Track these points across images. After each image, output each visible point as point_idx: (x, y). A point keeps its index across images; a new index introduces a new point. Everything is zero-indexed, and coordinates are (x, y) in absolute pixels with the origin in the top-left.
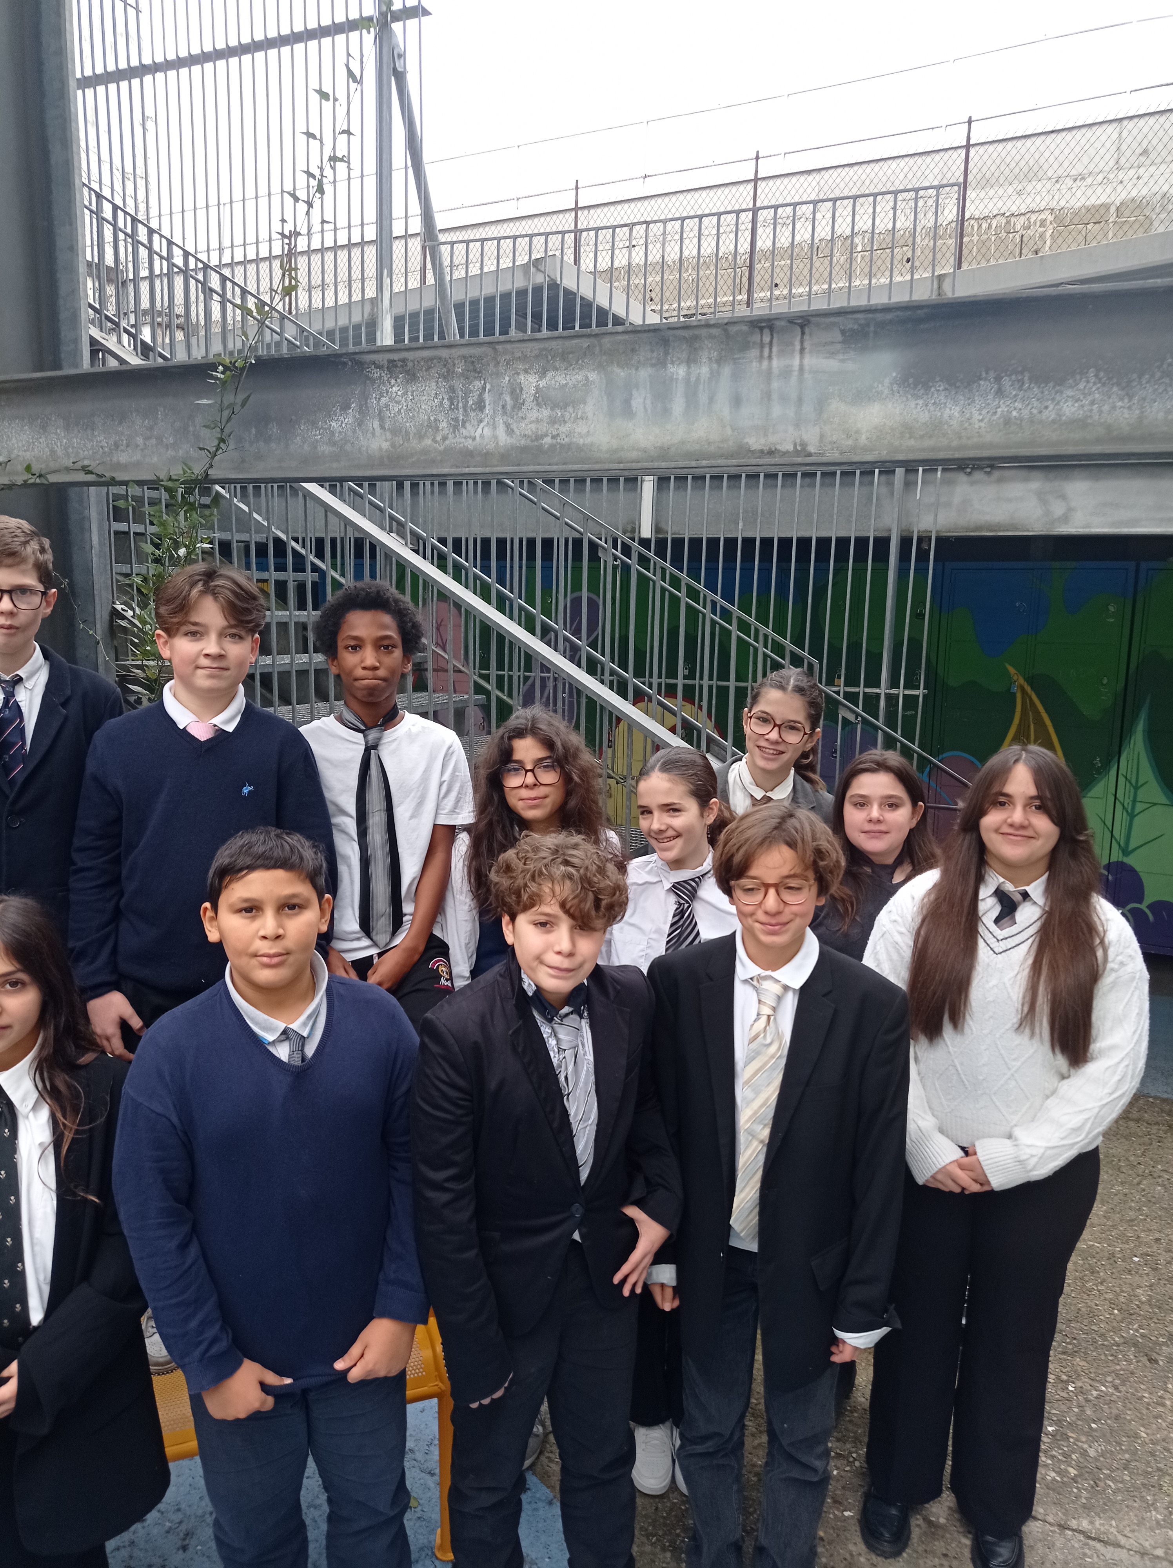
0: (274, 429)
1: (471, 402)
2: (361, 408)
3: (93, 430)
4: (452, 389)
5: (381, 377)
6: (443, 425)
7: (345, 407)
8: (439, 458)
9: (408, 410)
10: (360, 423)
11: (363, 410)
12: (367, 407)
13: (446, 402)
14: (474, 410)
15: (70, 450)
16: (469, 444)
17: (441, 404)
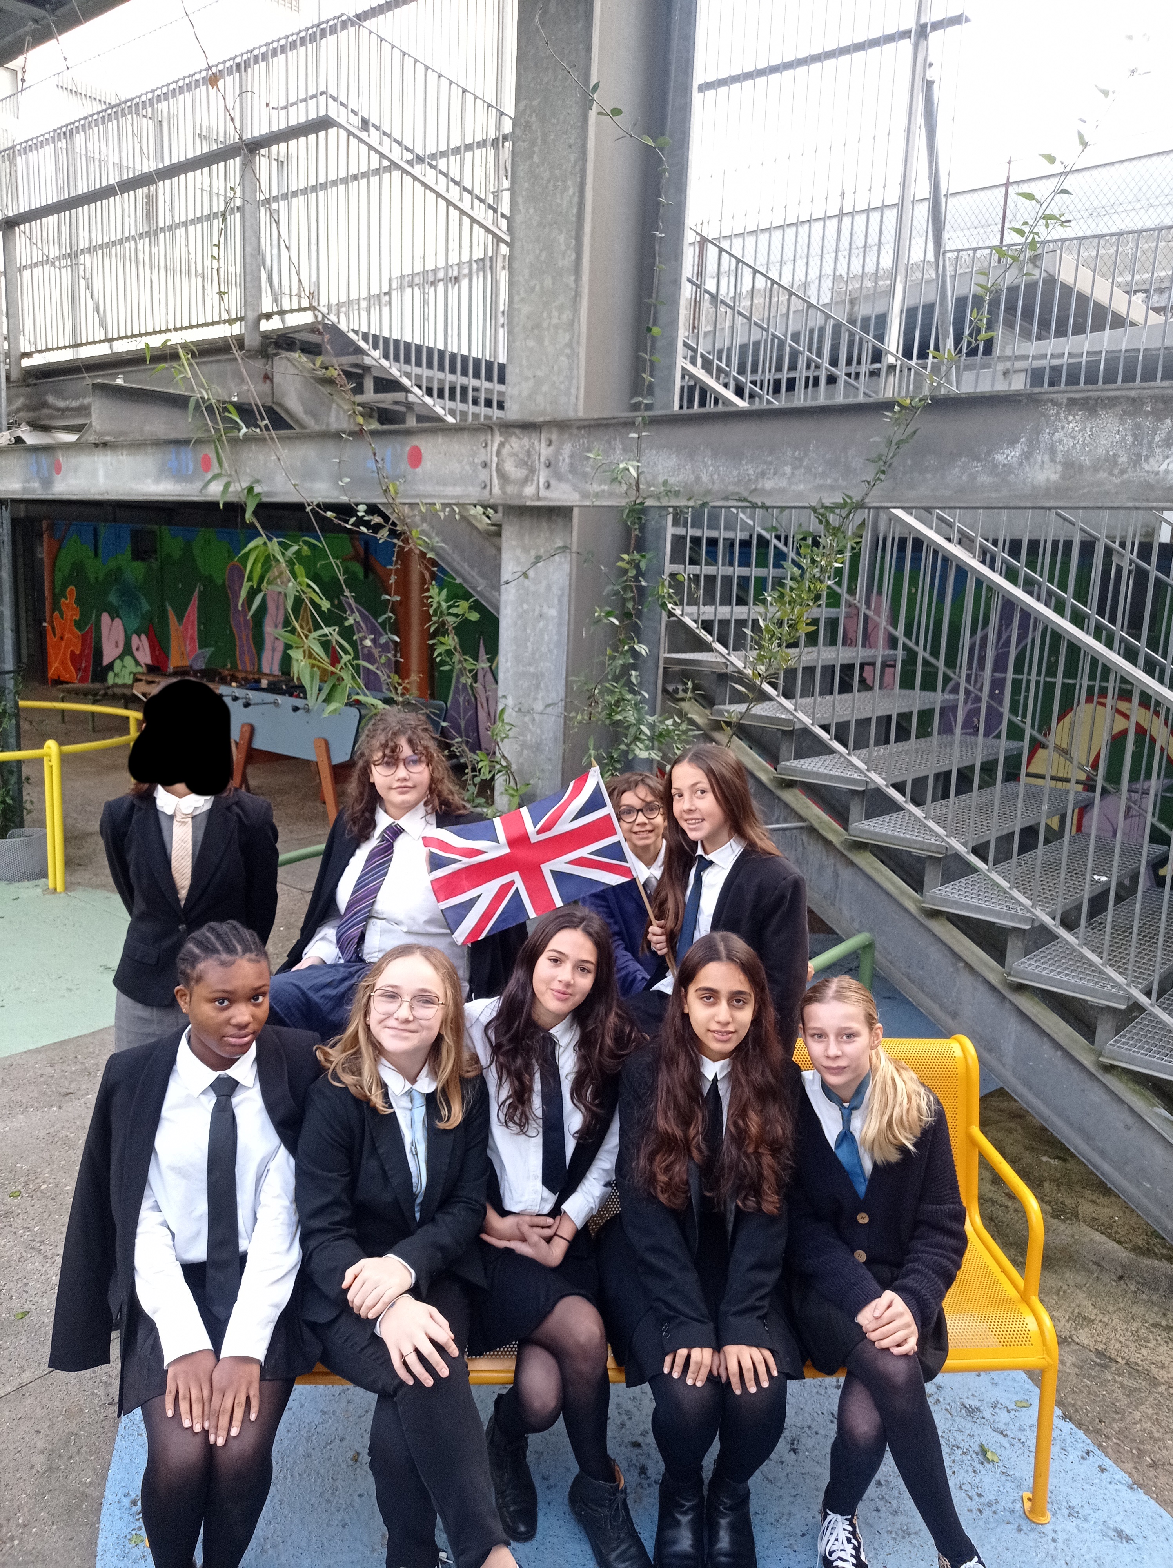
0: (932, 461)
1: (1157, 439)
2: (1030, 442)
3: (741, 460)
4: (1138, 426)
5: (1058, 413)
6: (1123, 459)
7: (1013, 441)
8: (1113, 491)
9: (1084, 445)
10: (1027, 456)
11: (1033, 445)
12: (1038, 442)
13: (1130, 438)
14: (1160, 447)
15: (716, 477)
16: (1151, 479)
17: (1123, 439)
